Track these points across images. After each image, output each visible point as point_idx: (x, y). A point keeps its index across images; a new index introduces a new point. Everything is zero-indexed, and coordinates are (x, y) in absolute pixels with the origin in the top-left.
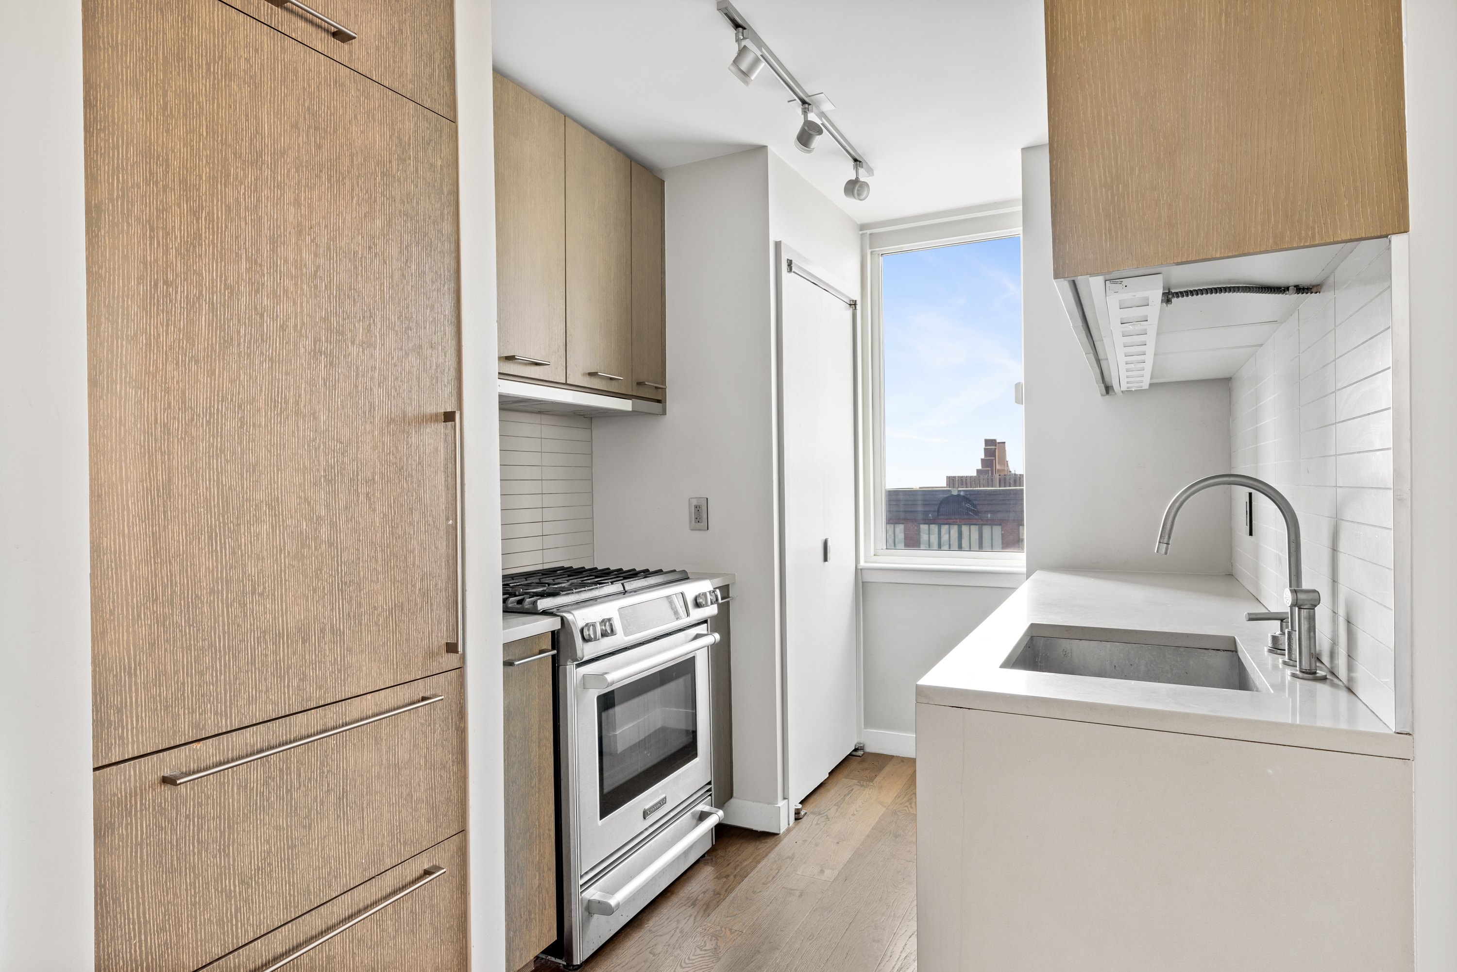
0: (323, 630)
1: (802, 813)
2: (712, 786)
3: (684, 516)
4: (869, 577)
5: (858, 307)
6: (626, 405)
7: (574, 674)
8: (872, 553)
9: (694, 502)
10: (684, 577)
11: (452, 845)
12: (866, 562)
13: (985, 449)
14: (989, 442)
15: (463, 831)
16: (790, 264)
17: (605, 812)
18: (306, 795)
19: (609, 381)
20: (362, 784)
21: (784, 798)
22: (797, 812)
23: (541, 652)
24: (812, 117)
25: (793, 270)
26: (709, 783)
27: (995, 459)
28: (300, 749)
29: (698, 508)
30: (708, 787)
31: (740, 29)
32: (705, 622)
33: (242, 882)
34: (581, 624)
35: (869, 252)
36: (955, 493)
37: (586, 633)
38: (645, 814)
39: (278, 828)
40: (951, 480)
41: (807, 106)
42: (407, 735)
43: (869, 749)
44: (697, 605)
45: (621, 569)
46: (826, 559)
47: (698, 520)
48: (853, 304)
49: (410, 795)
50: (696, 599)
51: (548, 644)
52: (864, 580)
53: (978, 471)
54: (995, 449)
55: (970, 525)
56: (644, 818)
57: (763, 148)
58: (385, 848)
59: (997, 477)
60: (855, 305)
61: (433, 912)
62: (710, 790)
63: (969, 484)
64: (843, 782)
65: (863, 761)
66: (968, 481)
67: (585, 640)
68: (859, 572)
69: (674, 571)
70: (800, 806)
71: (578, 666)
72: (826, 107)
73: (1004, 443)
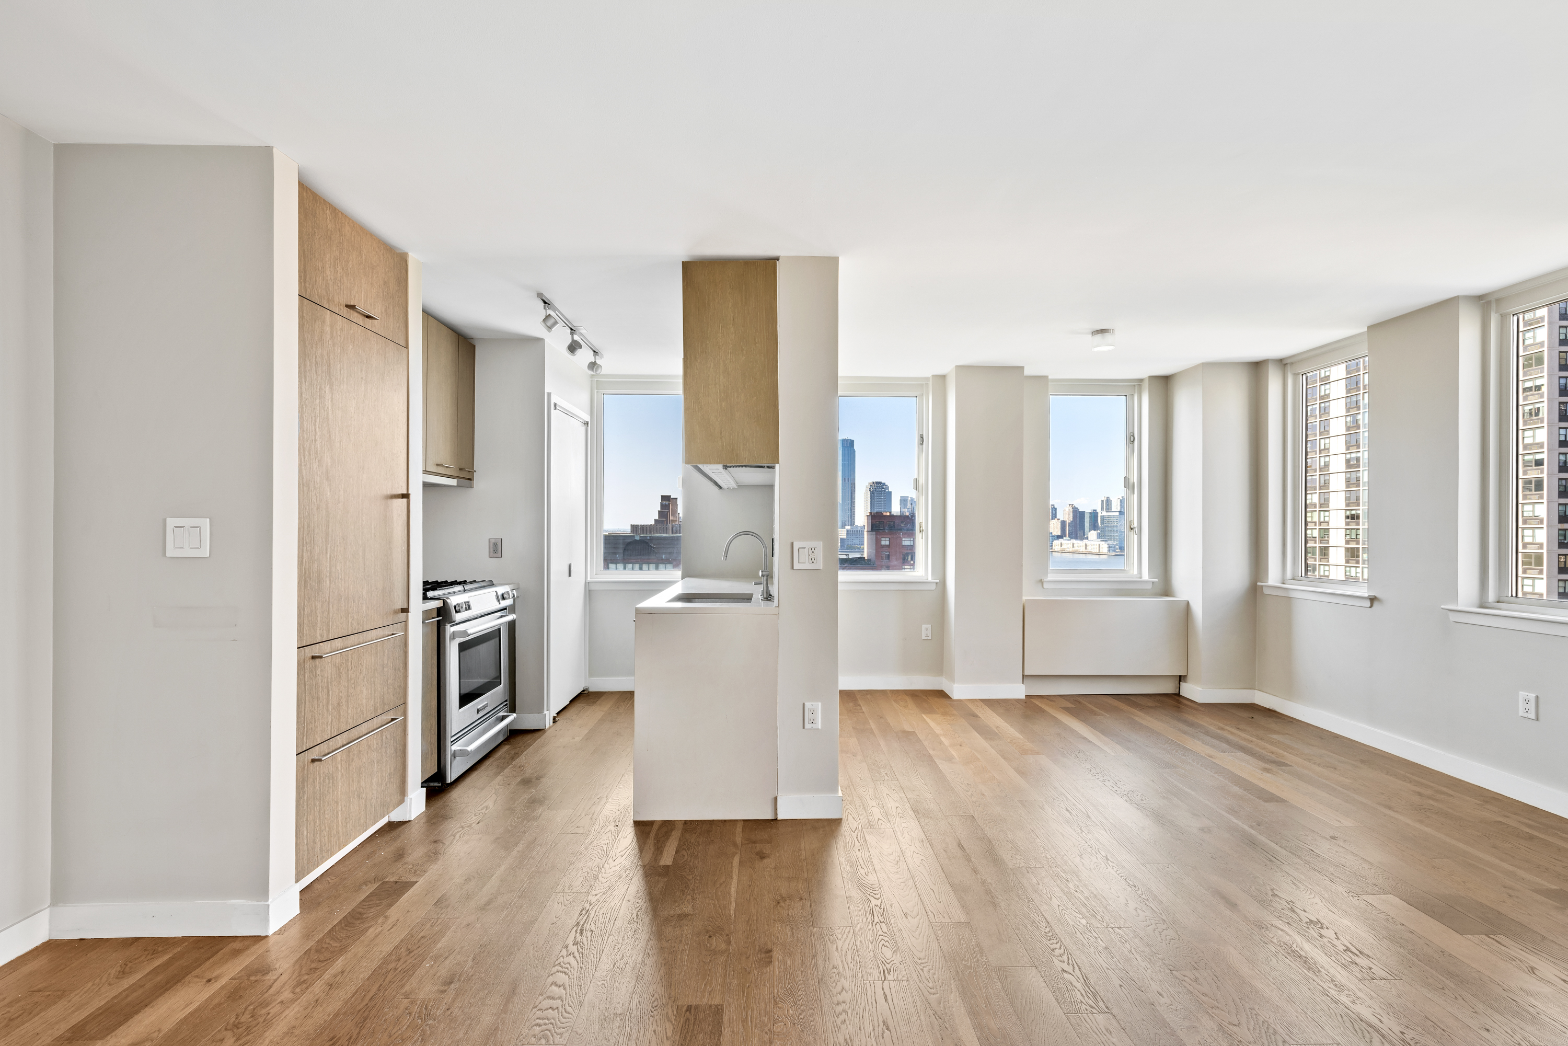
0: (359, 597)
1: (557, 719)
2: (508, 702)
3: (485, 549)
4: (593, 587)
5: (589, 425)
6: (453, 482)
7: (450, 629)
8: (594, 574)
9: (493, 541)
10: (491, 584)
11: (401, 708)
12: (590, 579)
13: (661, 503)
14: (665, 498)
15: (405, 703)
16: (555, 405)
17: (461, 705)
18: (353, 674)
19: (446, 468)
20: (371, 672)
21: (547, 710)
22: (554, 718)
23: (433, 618)
24: (576, 337)
25: (557, 408)
26: (506, 701)
27: (669, 512)
28: (351, 652)
29: (495, 545)
30: (506, 703)
31: (547, 305)
32: (506, 609)
33: (334, 708)
34: (454, 603)
35: (596, 391)
36: (638, 538)
37: (457, 608)
38: (478, 711)
39: (344, 687)
40: (634, 528)
41: (573, 331)
42: (386, 652)
43: (591, 690)
44: (504, 598)
45: (447, 581)
46: (570, 575)
47: (495, 551)
48: (587, 424)
49: (387, 681)
50: (503, 595)
51: (435, 614)
52: (590, 589)
53: (656, 520)
54: (669, 504)
55: (649, 563)
56: (478, 713)
57: (543, 340)
58: (378, 704)
59: (670, 526)
60: (588, 424)
61: (394, 740)
62: (506, 705)
63: (648, 531)
64: (578, 706)
65: (588, 695)
66: (648, 529)
67: (457, 612)
68: (587, 584)
69: (485, 581)
70: (556, 715)
71: (451, 626)
72: (583, 331)
73: (677, 499)
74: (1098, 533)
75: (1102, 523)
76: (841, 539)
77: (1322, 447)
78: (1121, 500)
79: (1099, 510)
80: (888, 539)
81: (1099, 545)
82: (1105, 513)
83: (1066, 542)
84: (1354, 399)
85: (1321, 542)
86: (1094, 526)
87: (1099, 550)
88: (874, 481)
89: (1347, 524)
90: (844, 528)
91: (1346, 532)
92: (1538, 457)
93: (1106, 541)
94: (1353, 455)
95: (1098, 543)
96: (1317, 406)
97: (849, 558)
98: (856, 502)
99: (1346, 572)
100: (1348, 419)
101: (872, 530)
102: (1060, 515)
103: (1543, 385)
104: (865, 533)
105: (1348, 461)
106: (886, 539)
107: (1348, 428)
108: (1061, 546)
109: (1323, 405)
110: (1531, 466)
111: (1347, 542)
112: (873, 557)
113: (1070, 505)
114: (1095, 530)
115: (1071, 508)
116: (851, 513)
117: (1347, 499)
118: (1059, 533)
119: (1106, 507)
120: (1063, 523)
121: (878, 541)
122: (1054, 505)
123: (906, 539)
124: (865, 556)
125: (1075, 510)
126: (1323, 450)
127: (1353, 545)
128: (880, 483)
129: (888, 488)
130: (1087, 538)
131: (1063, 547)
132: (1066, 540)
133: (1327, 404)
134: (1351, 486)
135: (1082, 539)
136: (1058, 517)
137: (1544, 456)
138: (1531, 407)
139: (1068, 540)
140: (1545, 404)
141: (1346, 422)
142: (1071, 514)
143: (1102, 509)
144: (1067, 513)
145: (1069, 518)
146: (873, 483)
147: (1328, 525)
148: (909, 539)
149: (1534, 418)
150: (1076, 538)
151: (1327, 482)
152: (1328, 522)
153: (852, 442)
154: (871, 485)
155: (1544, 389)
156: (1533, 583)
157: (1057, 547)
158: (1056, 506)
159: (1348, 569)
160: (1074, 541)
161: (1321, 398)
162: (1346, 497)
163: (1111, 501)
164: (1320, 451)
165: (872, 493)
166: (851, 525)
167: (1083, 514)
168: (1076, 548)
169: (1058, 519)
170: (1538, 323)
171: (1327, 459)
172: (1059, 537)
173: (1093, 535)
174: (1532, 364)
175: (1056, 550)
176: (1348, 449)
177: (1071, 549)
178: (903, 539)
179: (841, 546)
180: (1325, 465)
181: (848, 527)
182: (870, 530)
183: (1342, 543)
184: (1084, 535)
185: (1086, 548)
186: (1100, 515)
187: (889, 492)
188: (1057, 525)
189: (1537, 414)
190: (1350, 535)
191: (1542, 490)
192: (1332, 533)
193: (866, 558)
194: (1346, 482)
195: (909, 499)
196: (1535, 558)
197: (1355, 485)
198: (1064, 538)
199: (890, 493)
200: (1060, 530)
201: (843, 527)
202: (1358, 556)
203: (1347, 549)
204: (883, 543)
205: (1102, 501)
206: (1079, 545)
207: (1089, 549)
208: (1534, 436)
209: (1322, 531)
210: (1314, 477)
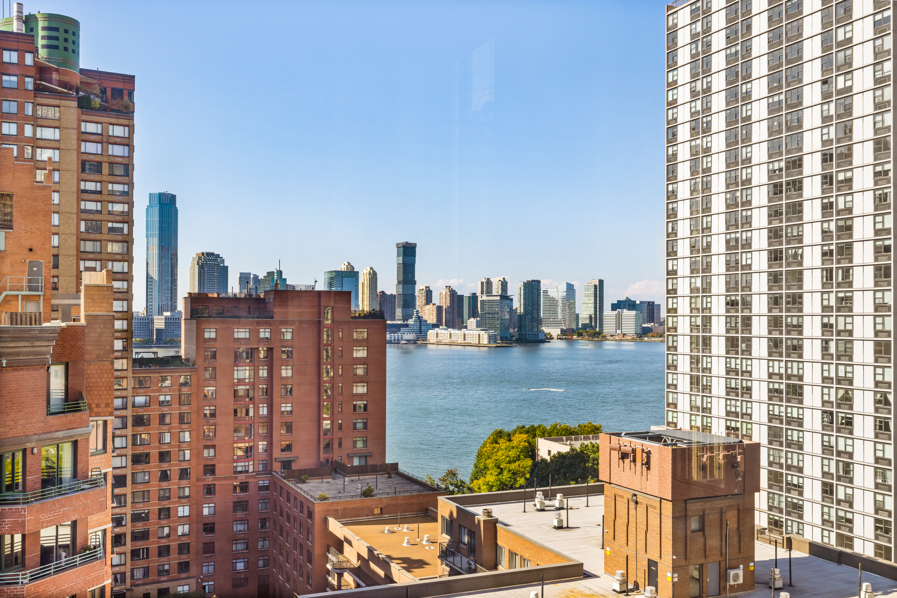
74: (477, 321)
75: (482, 309)
76: (157, 330)
77: (705, 226)
78: (502, 282)
79: (479, 294)
80: (214, 330)
81: (479, 335)
82: (485, 298)
83: (443, 331)
84: (733, 174)
85: (703, 332)
86: (473, 313)
87: (479, 341)
88: (204, 251)
89: (727, 311)
90: (162, 315)
91: (726, 320)
92: (887, 243)
93: (486, 330)
94: (733, 236)
95: (477, 332)
96: (700, 180)
97: (158, 358)
98: (178, 279)
99: (726, 364)
100: (728, 196)
101: (192, 317)
102: (436, 300)
103: (890, 170)
104: (183, 322)
105: (728, 242)
106: (212, 330)
107: (728, 206)
108: (437, 337)
109: (705, 179)
110: (881, 252)
111: (728, 331)
112: (193, 355)
113: (446, 287)
114: (474, 318)
115: (447, 291)
116: (171, 294)
117: (727, 283)
118: (434, 321)
119: (487, 290)
120: (439, 309)
121: (199, 333)
122: (429, 287)
123: (240, 330)
124: (182, 353)
125: (453, 293)
126: (705, 229)
127: (733, 334)
128: (212, 254)
129: (223, 261)
130: (466, 327)
131: (440, 338)
132: (442, 329)
133: (709, 178)
134: (731, 269)
135: (460, 329)
136: (433, 302)
137: (891, 242)
138: (881, 192)
139: (445, 329)
140: (892, 190)
141: (726, 199)
142: (448, 298)
143: (482, 293)
144: (444, 297)
145: (445, 303)
146: (203, 254)
147: (710, 312)
148: (244, 330)
149: (883, 203)
150: (453, 328)
151: (709, 264)
152: (710, 309)
153: (174, 197)
154: (200, 258)
155: (891, 174)
156: (883, 371)
157: (432, 338)
158: (431, 289)
159: (728, 360)
160: (451, 330)
161: (704, 171)
162: (726, 282)
163: (491, 283)
164: (703, 229)
165: (201, 268)
166: (171, 311)
167: (461, 298)
168: (454, 339)
169: (434, 304)
170: (885, 107)
171: (709, 239)
172: (435, 326)
173: (472, 322)
174: (881, 147)
175: (432, 341)
176: (727, 229)
177: (448, 341)
178: (236, 330)
179: (157, 339)
180: (707, 245)
181: (168, 314)
182: (189, 317)
183: (723, 331)
184: (463, 323)
185: (464, 339)
186: (479, 299)
187: (224, 266)
188: (433, 311)
189: (885, 200)
190: (730, 323)
191: (890, 277)
192: (714, 320)
193: (183, 357)
194: (726, 264)
195: (252, 276)
196: (885, 346)
197: (734, 269)
198: (441, 327)
199: (227, 267)
200: (435, 317)
201: (160, 313)
202: (737, 346)
203: (727, 339)
204: (207, 335)
205: (482, 283)
206: (457, 334)
207: (468, 340)
208: (883, 222)
209: (705, 318)
210: (698, 259)
